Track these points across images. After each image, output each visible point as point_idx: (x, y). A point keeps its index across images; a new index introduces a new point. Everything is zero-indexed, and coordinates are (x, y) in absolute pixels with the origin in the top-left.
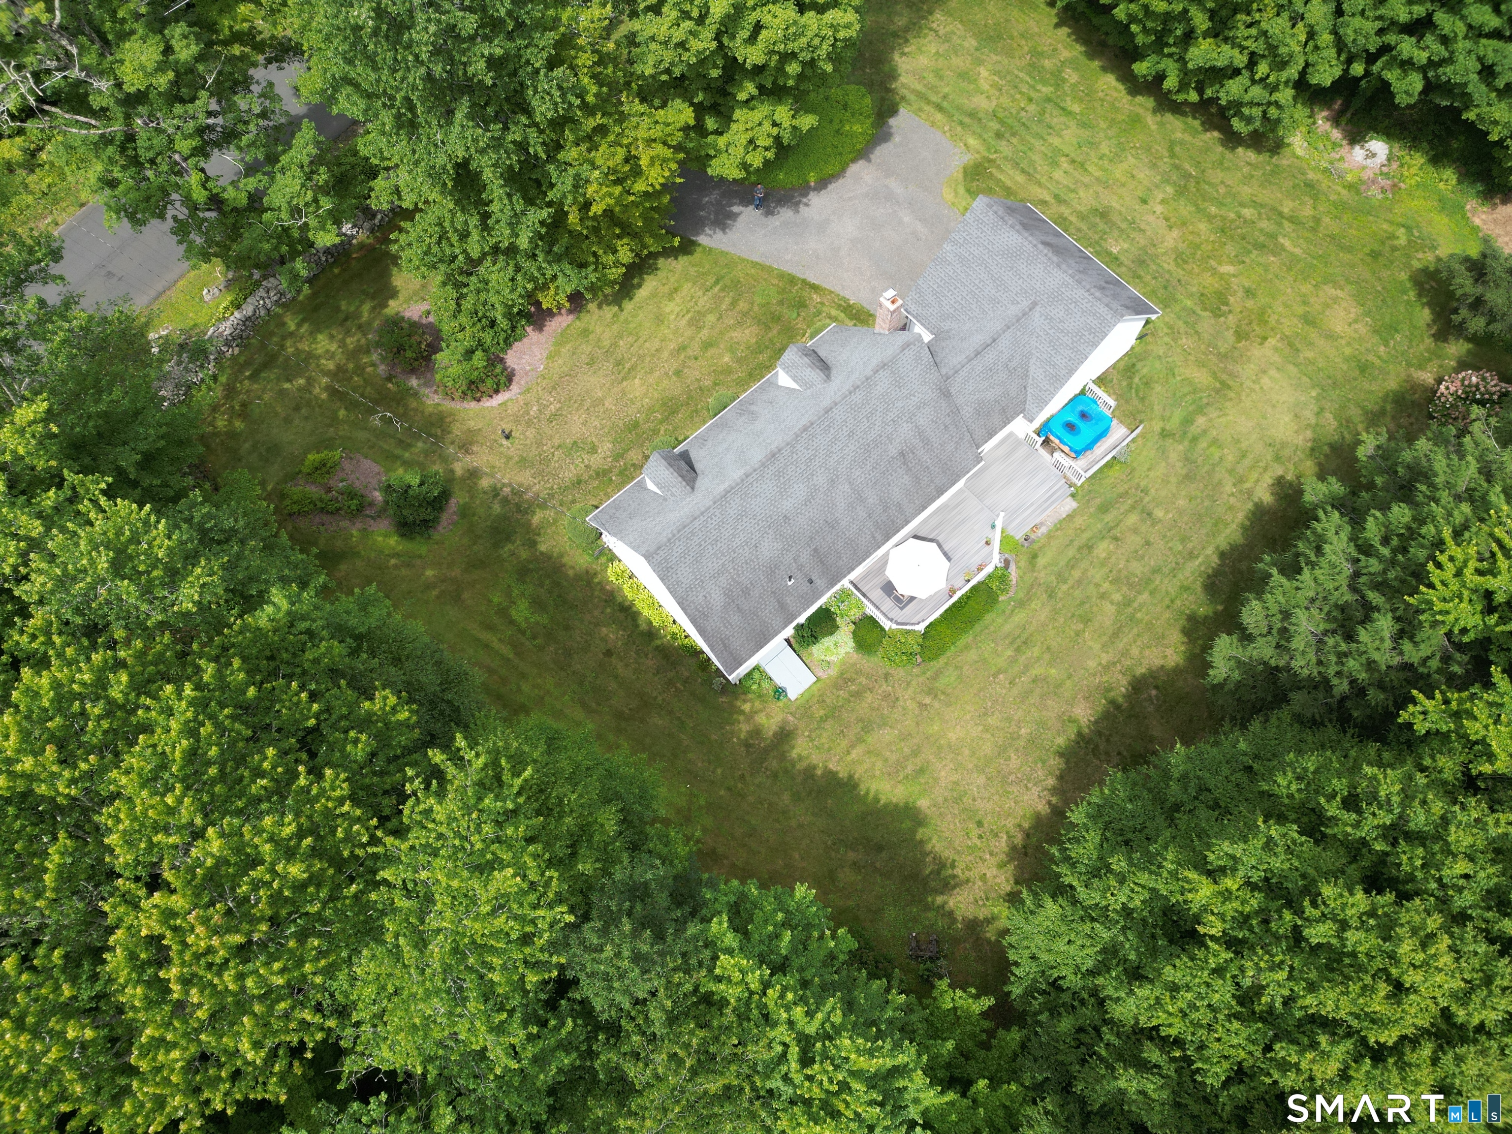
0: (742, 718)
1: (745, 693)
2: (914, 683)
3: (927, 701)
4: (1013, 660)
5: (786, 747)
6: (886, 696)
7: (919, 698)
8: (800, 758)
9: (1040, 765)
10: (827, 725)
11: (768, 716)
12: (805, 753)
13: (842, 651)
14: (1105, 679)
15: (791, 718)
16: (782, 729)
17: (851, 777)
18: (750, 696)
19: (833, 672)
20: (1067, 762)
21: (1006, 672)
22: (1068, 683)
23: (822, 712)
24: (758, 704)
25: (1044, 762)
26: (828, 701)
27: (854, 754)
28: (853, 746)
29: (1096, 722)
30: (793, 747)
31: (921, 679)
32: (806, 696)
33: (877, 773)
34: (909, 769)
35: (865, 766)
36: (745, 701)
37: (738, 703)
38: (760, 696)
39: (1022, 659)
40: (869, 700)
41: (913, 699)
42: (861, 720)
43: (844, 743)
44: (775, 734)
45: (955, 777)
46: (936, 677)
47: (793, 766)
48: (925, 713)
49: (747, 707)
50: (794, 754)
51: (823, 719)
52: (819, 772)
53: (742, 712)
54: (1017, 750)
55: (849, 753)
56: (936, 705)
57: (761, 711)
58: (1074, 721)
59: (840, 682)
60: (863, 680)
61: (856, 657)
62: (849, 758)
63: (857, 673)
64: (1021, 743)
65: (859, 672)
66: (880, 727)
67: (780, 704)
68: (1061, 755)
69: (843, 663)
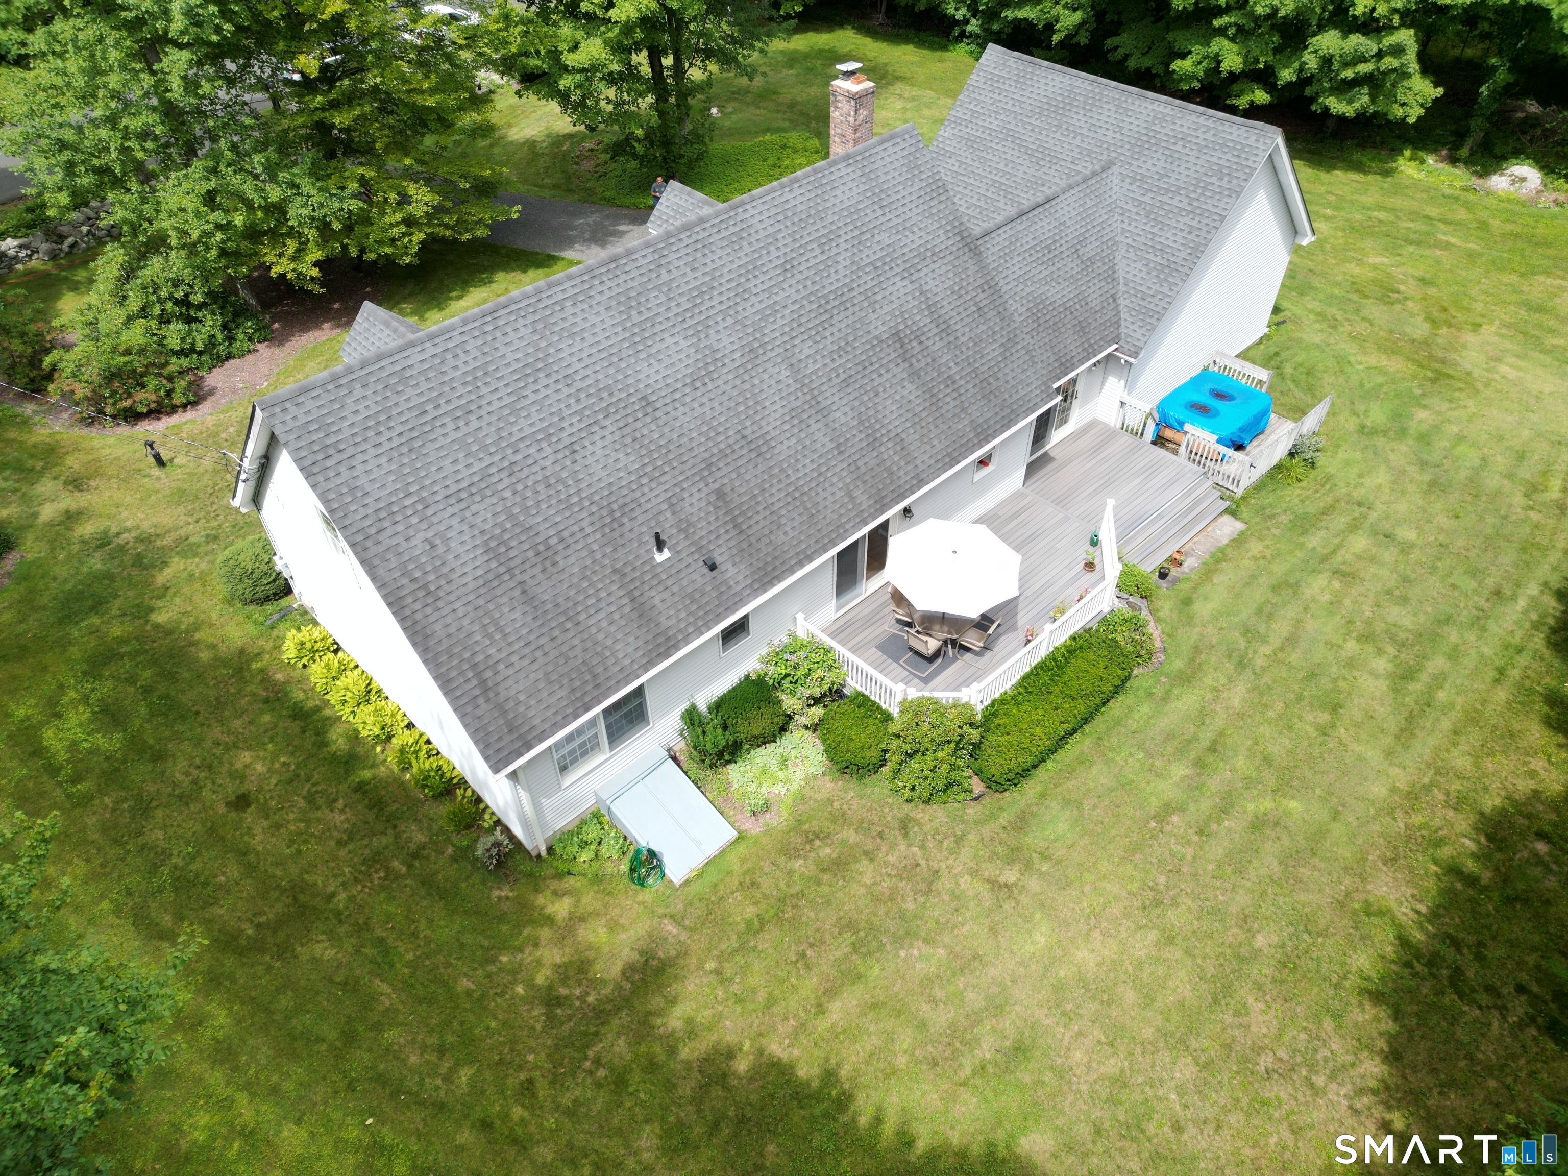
0: (545, 933)
1: (560, 876)
2: (972, 838)
3: (1010, 876)
4: (1194, 787)
5: (656, 1002)
6: (909, 871)
7: (989, 870)
8: (692, 1030)
9: (1328, 1024)
10: (765, 941)
11: (613, 927)
12: (704, 1016)
13: (798, 775)
14: (1417, 819)
15: (670, 928)
16: (648, 956)
17: (829, 1076)
18: (571, 882)
19: (778, 819)
20: (1397, 1015)
21: (1182, 809)
22: (1338, 829)
23: (750, 911)
24: (589, 900)
25: (1337, 1017)
26: (766, 884)
27: (836, 1011)
28: (831, 992)
29: (1434, 915)
30: (673, 1002)
31: (986, 830)
32: (712, 876)
33: (901, 1061)
34: (986, 1050)
35: (868, 1043)
36: (558, 895)
37: (540, 900)
38: (597, 879)
39: (1214, 784)
40: (867, 879)
41: (974, 873)
42: (851, 926)
43: (809, 985)
44: (629, 970)
45: (1112, 1066)
46: (1021, 823)
47: (672, 1051)
48: (1008, 906)
49: (561, 908)
50: (675, 1020)
51: (756, 927)
52: (742, 1066)
53: (549, 920)
54: (1259, 987)
55: (821, 1009)
56: (1034, 884)
57: (596, 914)
58: (1381, 913)
59: (798, 840)
60: (850, 835)
61: (829, 787)
62: (823, 1025)
63: (834, 819)
64: (1265, 970)
65: (840, 818)
66: (899, 941)
67: (646, 895)
68: (1377, 997)
69: (801, 798)
